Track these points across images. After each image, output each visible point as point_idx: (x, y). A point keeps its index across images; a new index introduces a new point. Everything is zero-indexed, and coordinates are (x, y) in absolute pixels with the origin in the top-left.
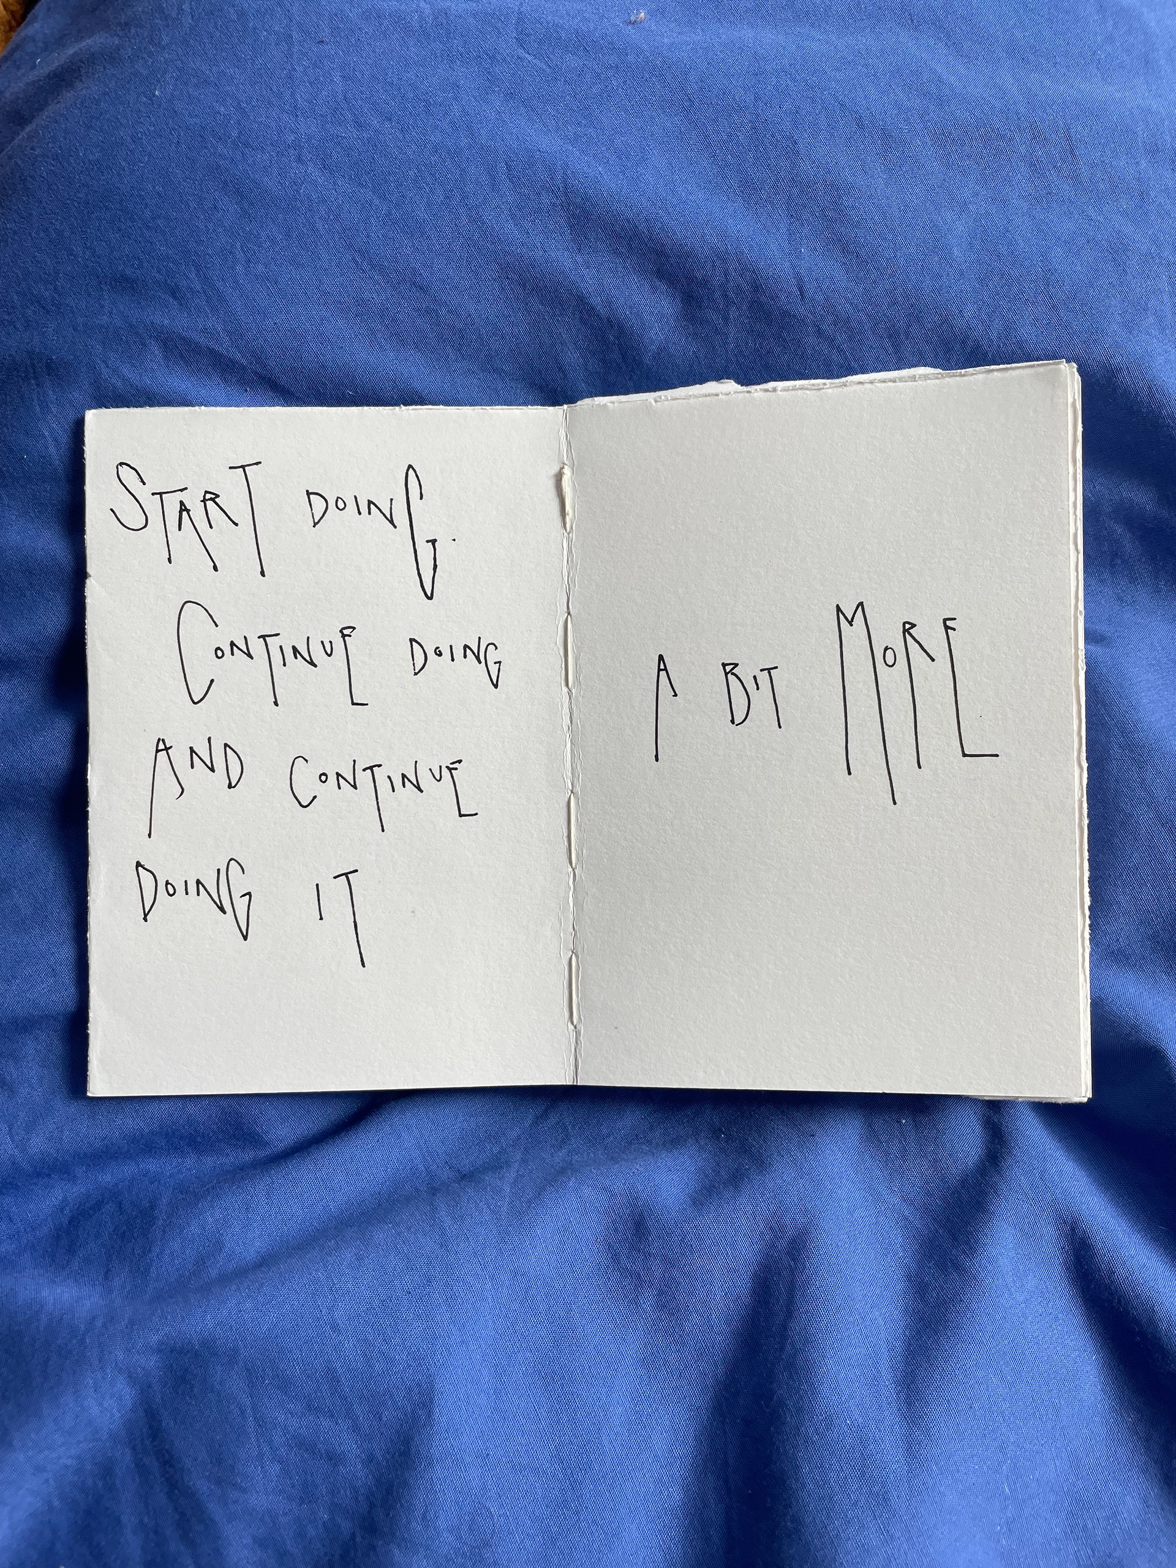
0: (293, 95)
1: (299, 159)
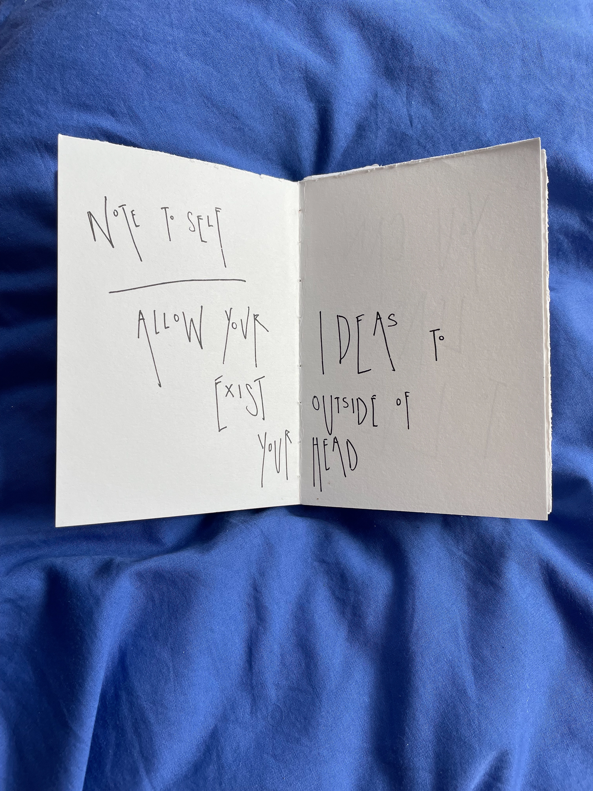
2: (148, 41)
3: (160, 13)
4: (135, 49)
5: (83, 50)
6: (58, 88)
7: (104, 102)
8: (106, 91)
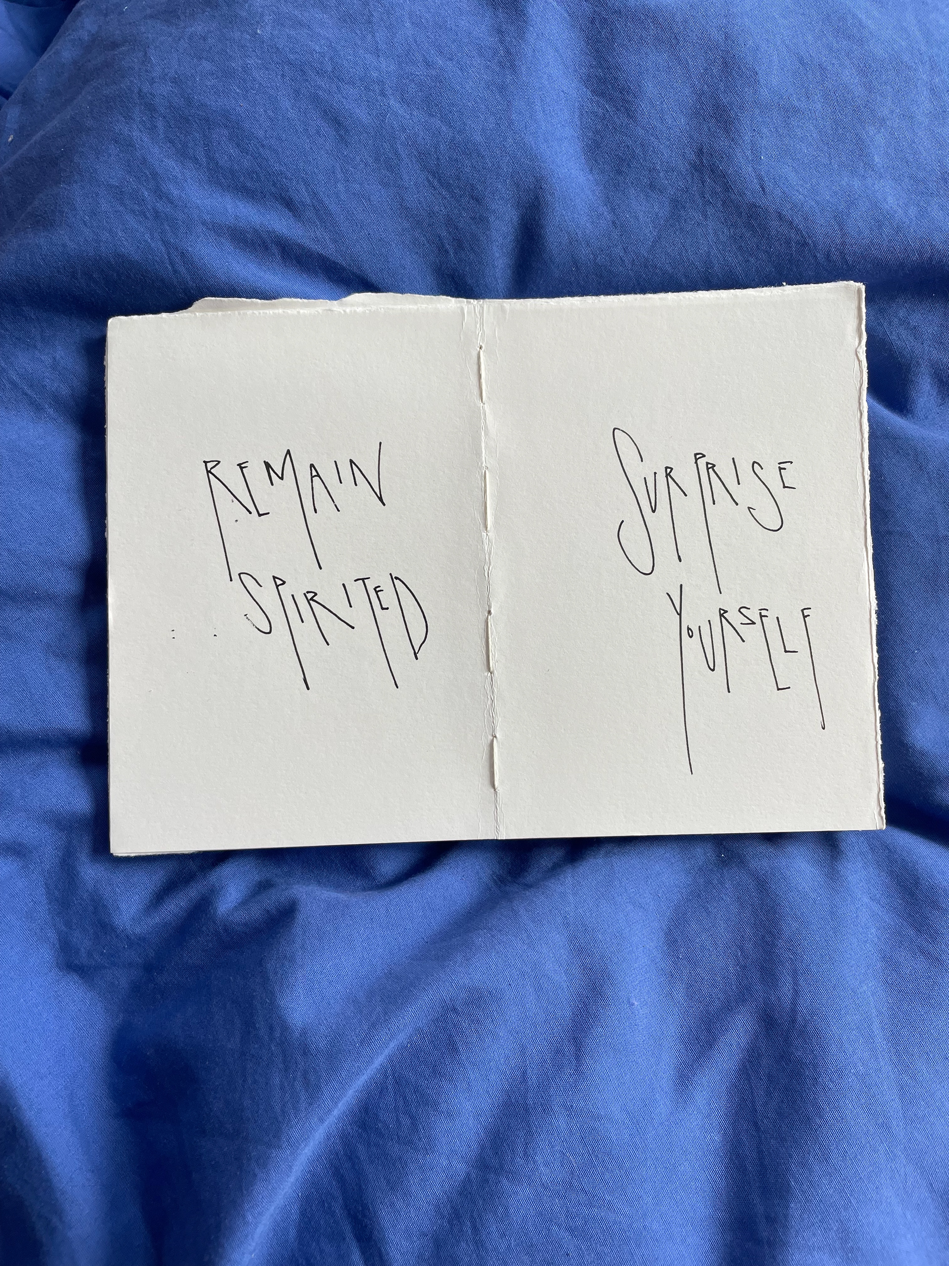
4: (321, 93)
5: (238, 96)
6: (201, 159)
7: (274, 184)
8: (277, 167)
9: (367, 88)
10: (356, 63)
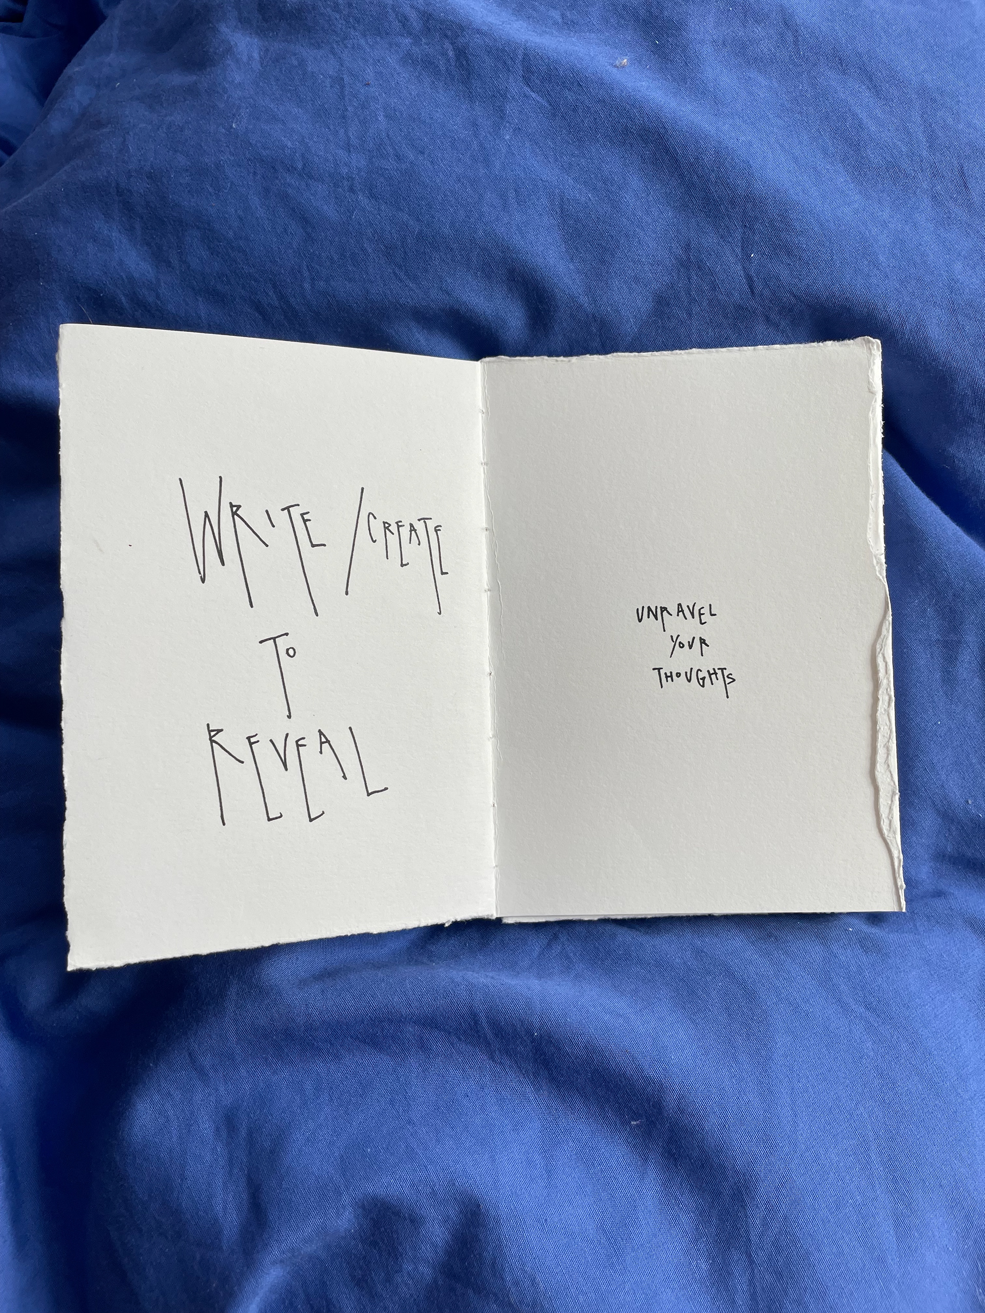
0: (346, 132)
1: (352, 190)
2: (311, 177)
3: (332, 127)
4: (290, 191)
5: (211, 195)
6: (174, 261)
9: (336, 185)
10: (327, 160)
